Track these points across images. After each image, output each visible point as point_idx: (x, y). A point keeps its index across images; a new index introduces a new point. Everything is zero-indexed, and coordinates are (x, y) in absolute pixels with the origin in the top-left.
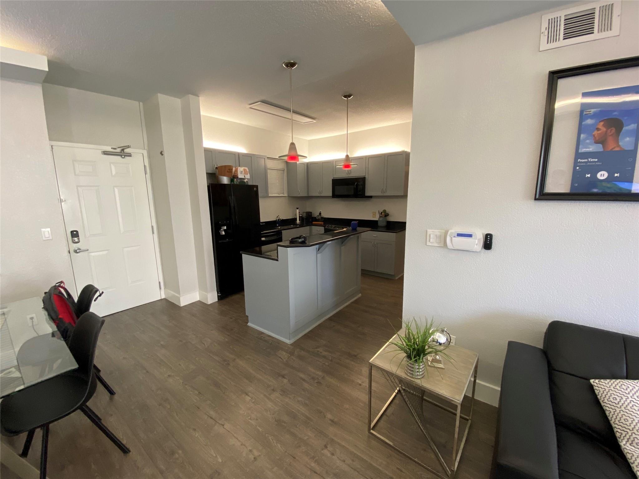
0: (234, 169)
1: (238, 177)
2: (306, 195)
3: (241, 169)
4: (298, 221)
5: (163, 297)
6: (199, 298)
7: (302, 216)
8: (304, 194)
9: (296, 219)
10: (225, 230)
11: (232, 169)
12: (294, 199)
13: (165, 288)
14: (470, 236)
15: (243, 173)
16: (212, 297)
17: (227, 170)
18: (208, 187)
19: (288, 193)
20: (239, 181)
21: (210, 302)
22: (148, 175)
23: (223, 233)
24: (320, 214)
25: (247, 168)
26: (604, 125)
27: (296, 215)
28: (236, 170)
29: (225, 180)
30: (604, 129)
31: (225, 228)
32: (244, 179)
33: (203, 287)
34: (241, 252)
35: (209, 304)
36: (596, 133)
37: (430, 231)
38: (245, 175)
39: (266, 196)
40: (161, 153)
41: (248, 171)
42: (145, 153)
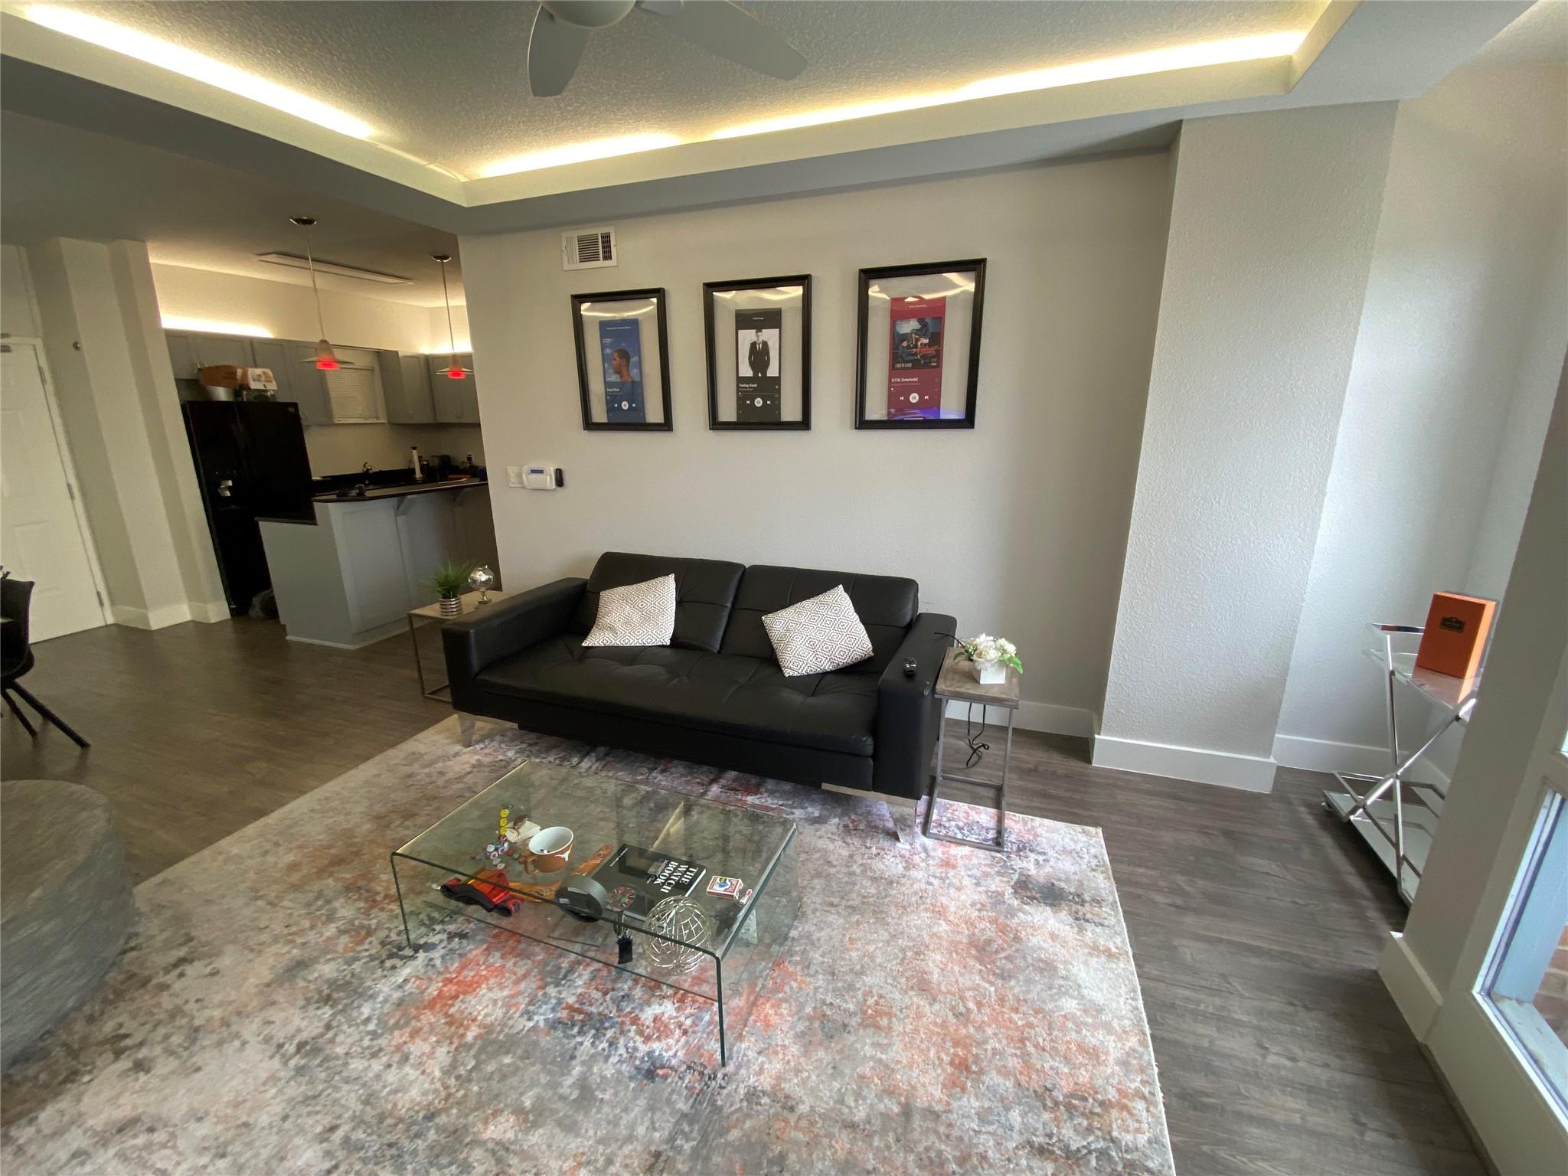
0: (239, 372)
1: (249, 388)
2: (430, 421)
3: (254, 372)
4: (418, 475)
5: (111, 620)
6: (191, 613)
7: (428, 464)
8: (423, 418)
9: (413, 471)
10: (229, 488)
11: (235, 373)
12: (402, 428)
13: (113, 603)
14: (541, 472)
15: (260, 379)
16: (218, 610)
17: (226, 375)
18: (183, 407)
19: (389, 415)
20: (253, 395)
21: (213, 619)
22: (50, 387)
23: (228, 494)
24: (469, 459)
25: (269, 371)
26: (618, 355)
27: (411, 461)
28: (245, 374)
29: (222, 394)
30: (618, 360)
31: (230, 483)
32: (265, 391)
33: (194, 594)
34: (256, 519)
35: (213, 621)
36: (614, 362)
37: (509, 469)
38: (266, 384)
39: (328, 423)
40: (76, 346)
41: (271, 375)
42: (39, 343)
